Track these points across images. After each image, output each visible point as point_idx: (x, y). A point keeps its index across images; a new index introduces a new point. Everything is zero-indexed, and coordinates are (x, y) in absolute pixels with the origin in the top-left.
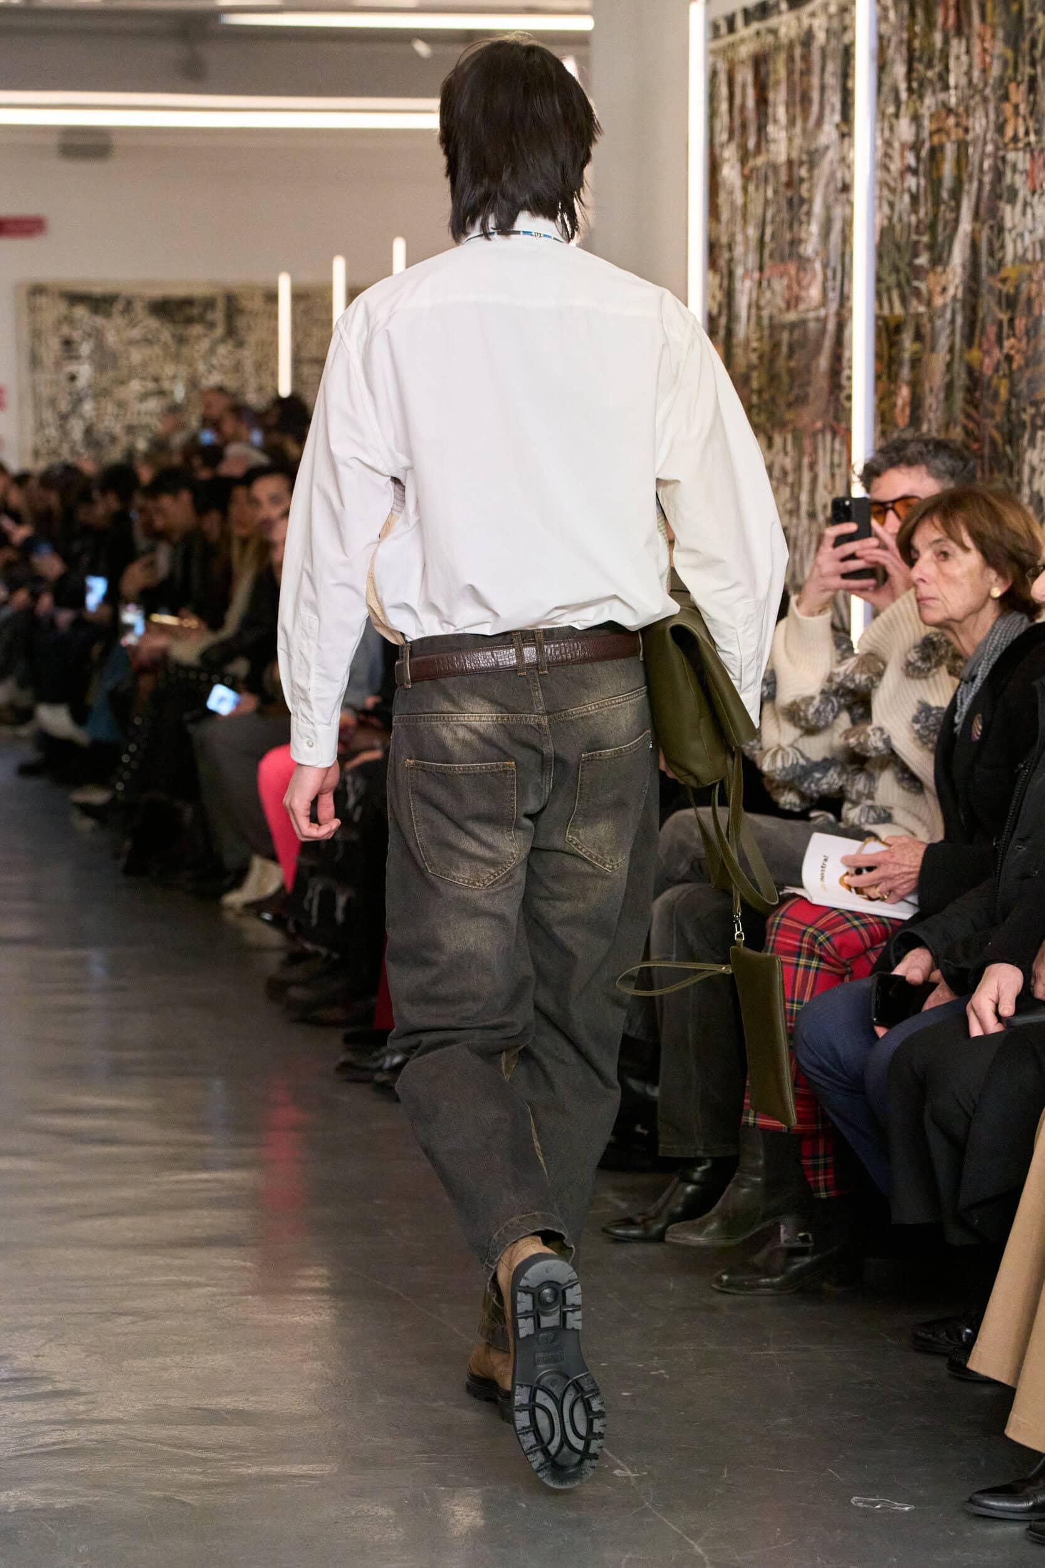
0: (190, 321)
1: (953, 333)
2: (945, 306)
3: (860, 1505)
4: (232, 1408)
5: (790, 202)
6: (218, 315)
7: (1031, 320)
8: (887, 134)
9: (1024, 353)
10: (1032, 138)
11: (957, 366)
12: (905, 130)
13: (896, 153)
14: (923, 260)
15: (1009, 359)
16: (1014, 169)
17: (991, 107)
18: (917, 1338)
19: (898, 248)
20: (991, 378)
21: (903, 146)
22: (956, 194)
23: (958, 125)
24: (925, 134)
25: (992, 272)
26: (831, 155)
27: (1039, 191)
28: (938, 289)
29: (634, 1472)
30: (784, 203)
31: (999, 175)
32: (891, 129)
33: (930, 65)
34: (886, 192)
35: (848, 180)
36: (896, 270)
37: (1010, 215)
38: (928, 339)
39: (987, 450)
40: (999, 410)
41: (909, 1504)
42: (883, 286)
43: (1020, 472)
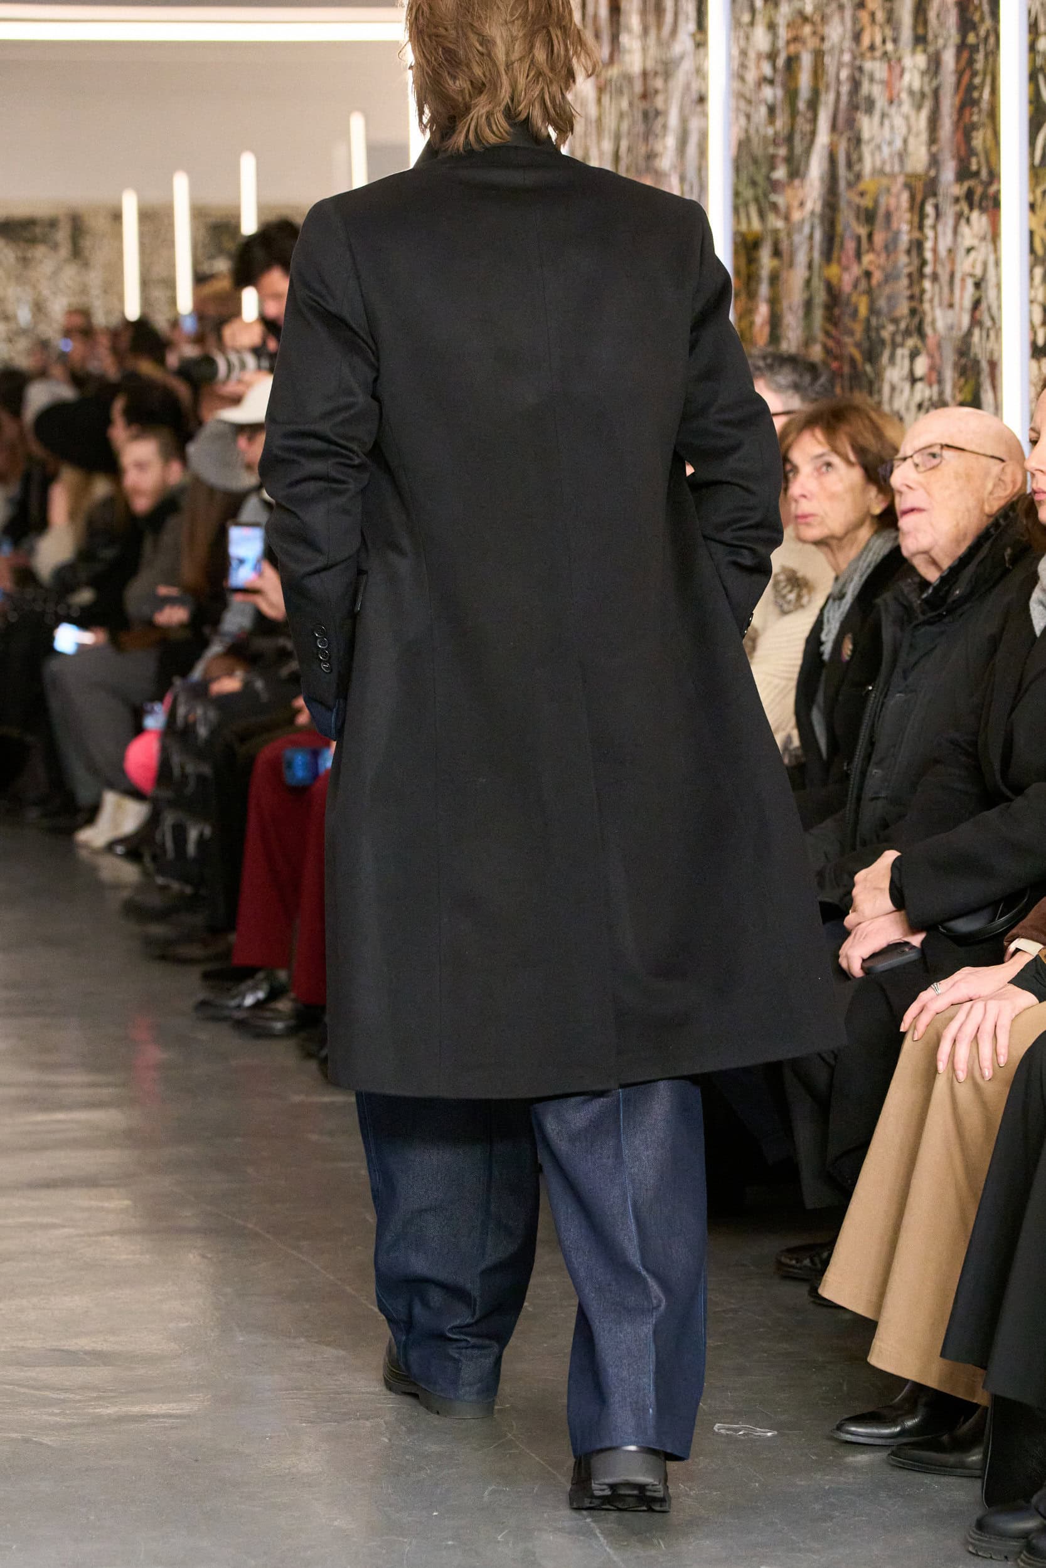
0: (33, 241)
1: (811, 248)
2: (803, 221)
3: (722, 1431)
4: (90, 1349)
5: (646, 115)
6: (62, 235)
7: (890, 235)
8: (742, 43)
9: (883, 269)
10: (890, 46)
11: (816, 283)
12: (761, 39)
13: (751, 64)
14: (780, 173)
15: (868, 274)
16: (872, 79)
17: (848, 13)
18: (780, 1264)
19: (755, 161)
20: (850, 295)
21: (759, 56)
22: (813, 104)
23: (814, 33)
24: (781, 43)
25: (850, 185)
26: (687, 66)
27: (896, 102)
28: (796, 204)
30: (639, 116)
31: (856, 85)
32: (747, 38)
34: (743, 105)
35: (703, 91)
36: (754, 183)
37: (868, 126)
38: (786, 257)
39: (846, 369)
40: (858, 329)
41: (771, 1429)
42: (740, 201)
43: (880, 391)
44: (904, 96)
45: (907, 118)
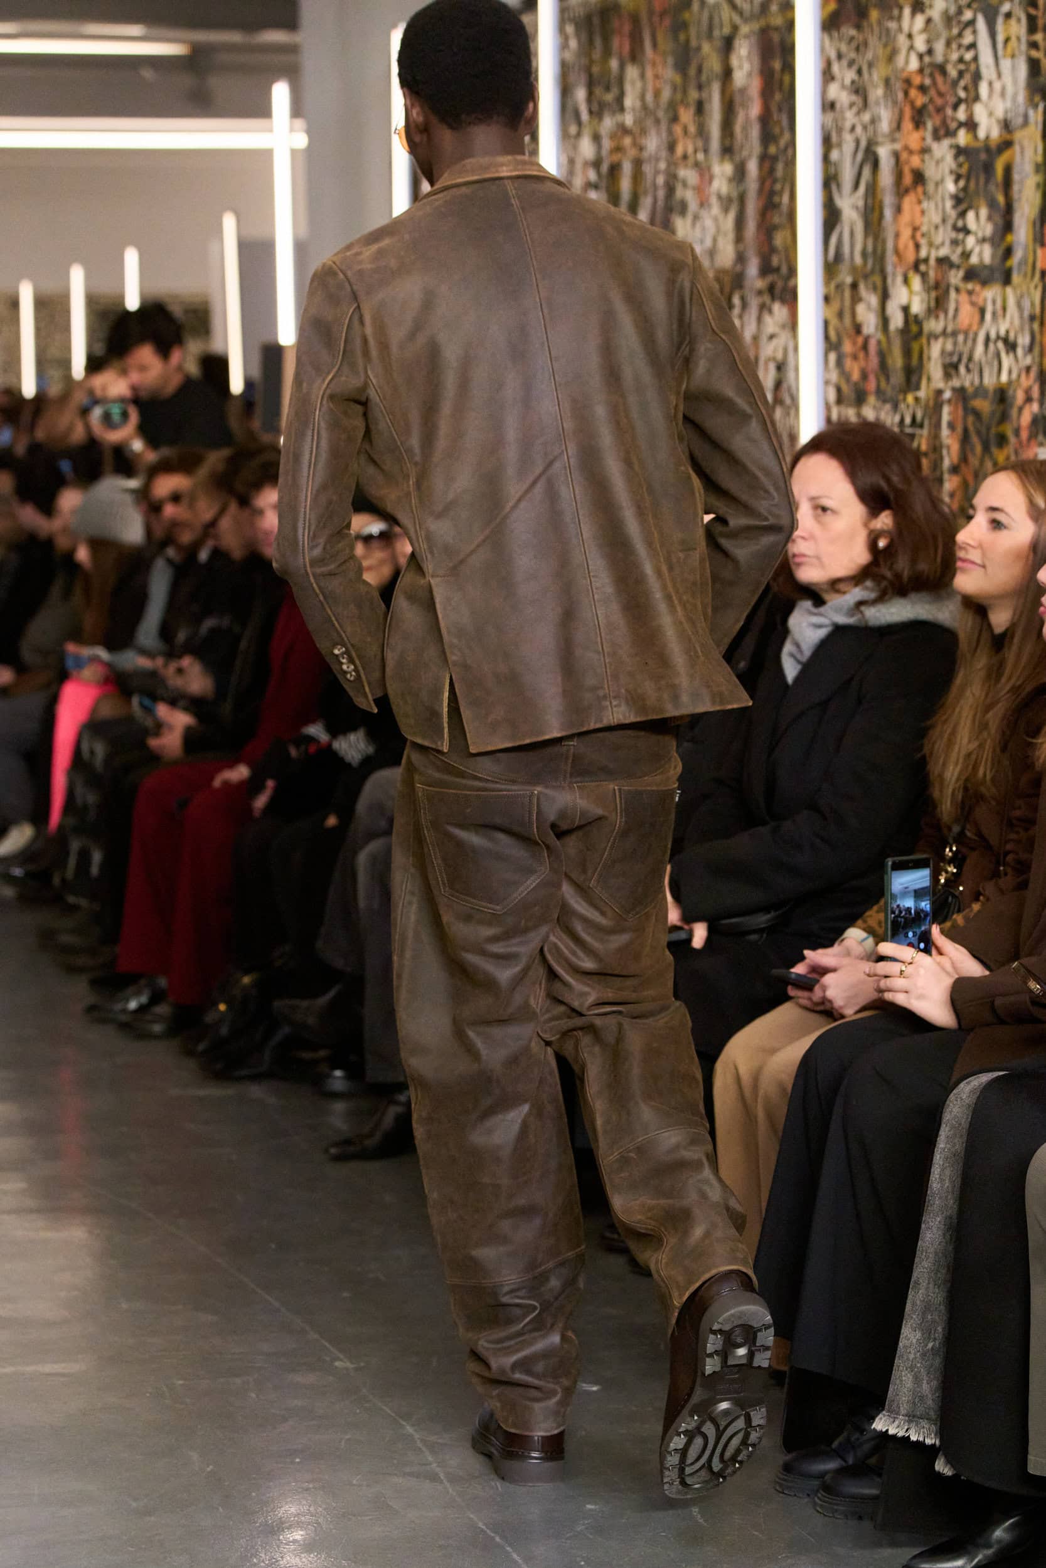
8: (571, 151)
10: (700, 156)
12: (586, 148)
13: (579, 170)
16: (685, 184)
17: (663, 127)
21: (585, 163)
22: (634, 203)
23: (634, 144)
24: (605, 153)
27: (706, 205)
29: (352, 1363)
32: (575, 147)
33: (608, 89)
37: (681, 226)
41: (596, 1384)
44: (714, 200)
45: (716, 219)
